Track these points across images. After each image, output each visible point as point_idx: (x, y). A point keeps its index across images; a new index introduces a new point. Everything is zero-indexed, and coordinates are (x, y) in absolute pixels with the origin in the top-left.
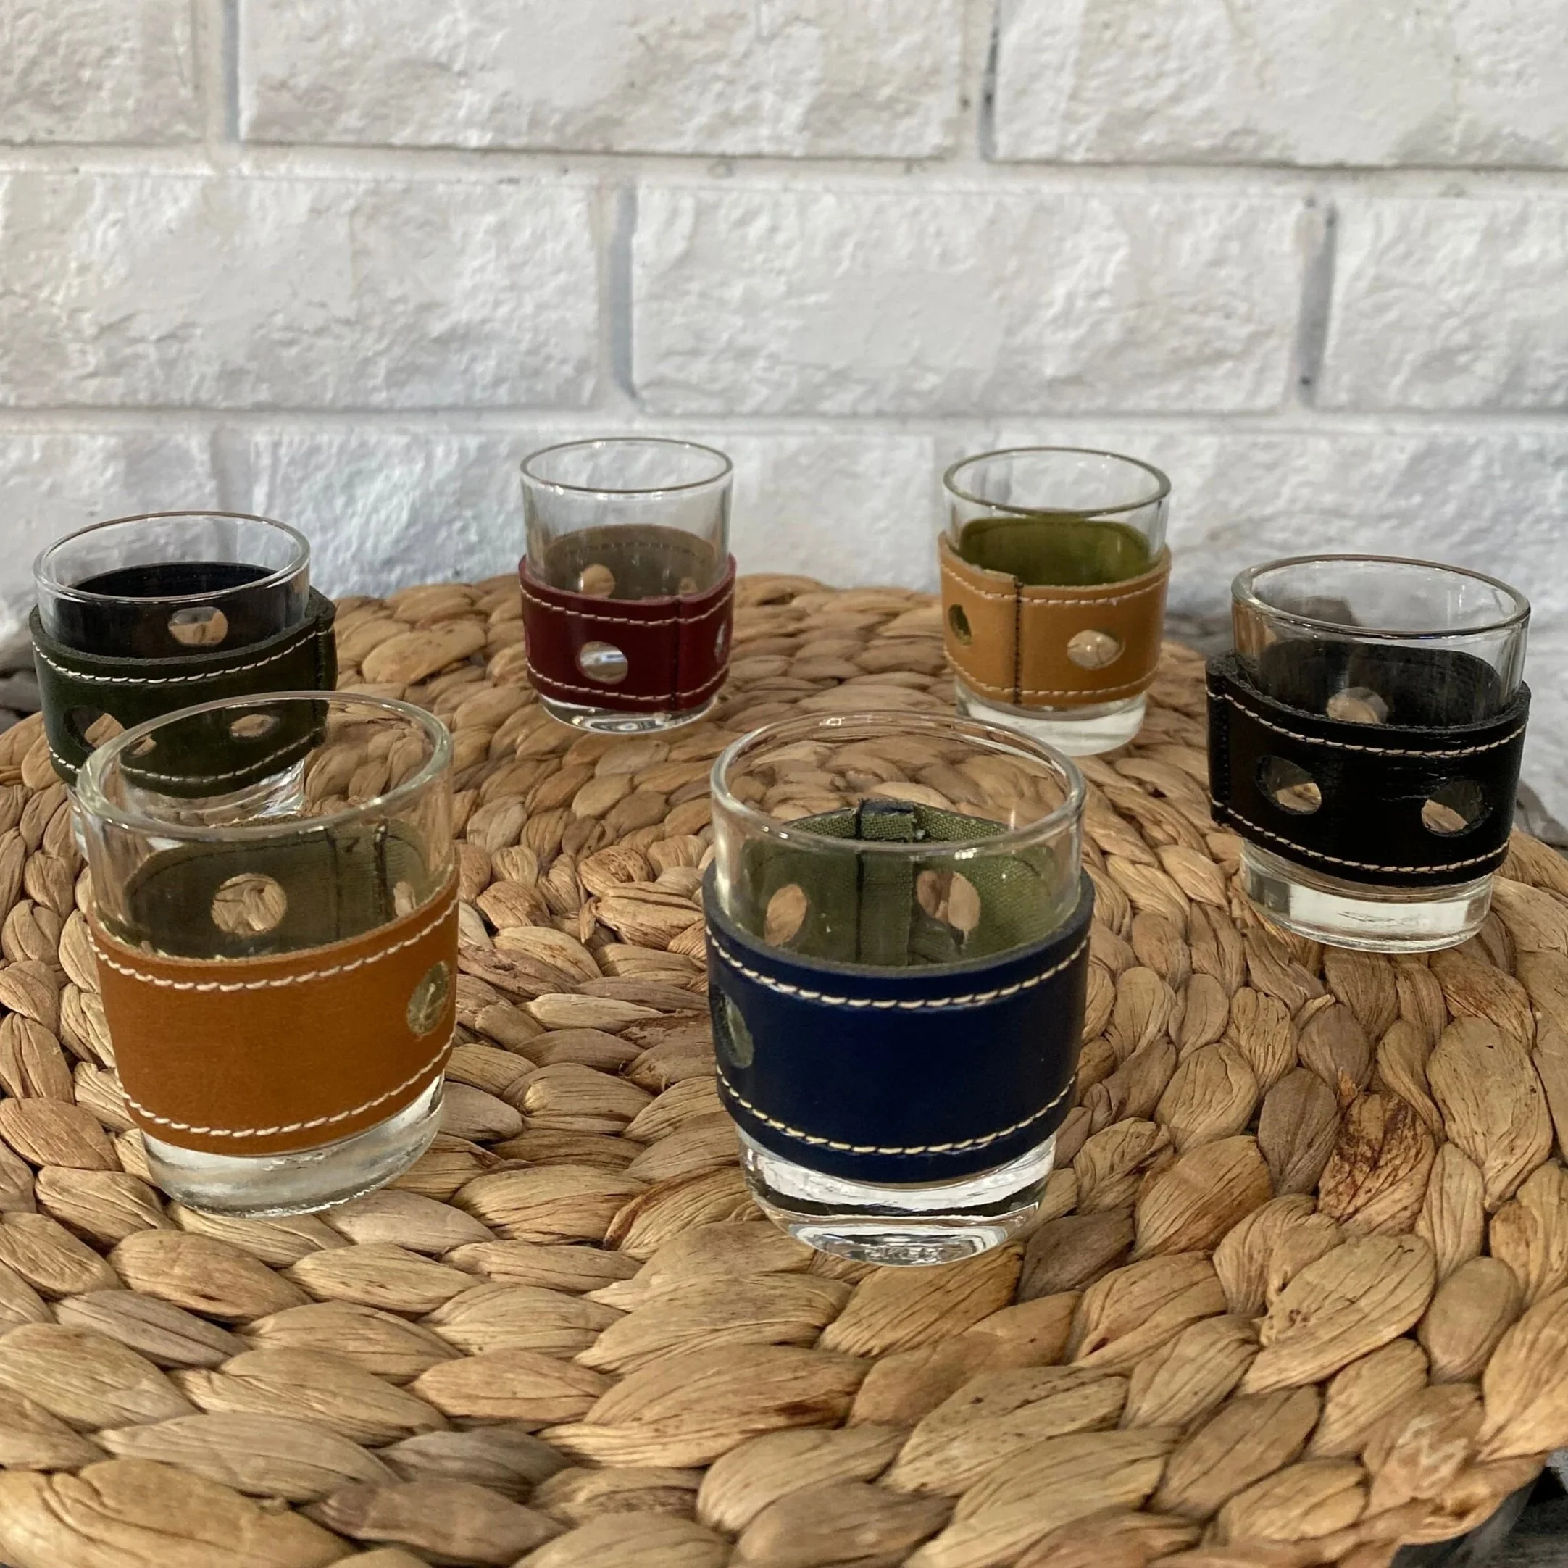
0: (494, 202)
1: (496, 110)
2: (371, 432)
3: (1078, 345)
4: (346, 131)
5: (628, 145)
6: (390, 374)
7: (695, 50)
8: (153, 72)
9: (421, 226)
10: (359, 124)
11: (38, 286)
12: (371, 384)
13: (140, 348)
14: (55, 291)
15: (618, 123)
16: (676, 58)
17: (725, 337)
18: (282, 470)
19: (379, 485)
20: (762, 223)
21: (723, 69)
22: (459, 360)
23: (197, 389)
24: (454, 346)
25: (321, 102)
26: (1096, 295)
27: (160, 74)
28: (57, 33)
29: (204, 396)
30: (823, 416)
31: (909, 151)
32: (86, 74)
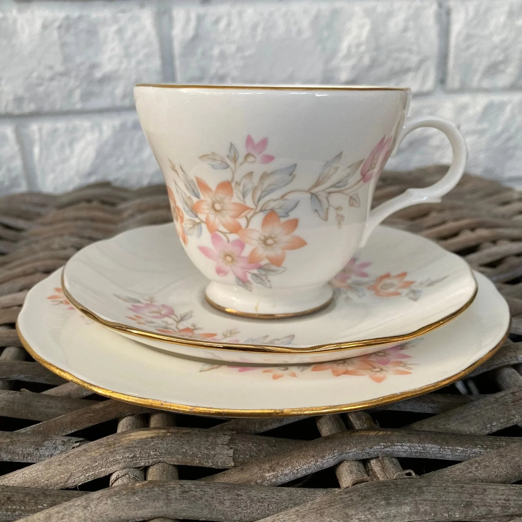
6: (81, 97)
12: (74, 101)
20: (224, 23)
23: (6, 106)
24: (106, 82)
26: (360, 45)
29: (9, 109)
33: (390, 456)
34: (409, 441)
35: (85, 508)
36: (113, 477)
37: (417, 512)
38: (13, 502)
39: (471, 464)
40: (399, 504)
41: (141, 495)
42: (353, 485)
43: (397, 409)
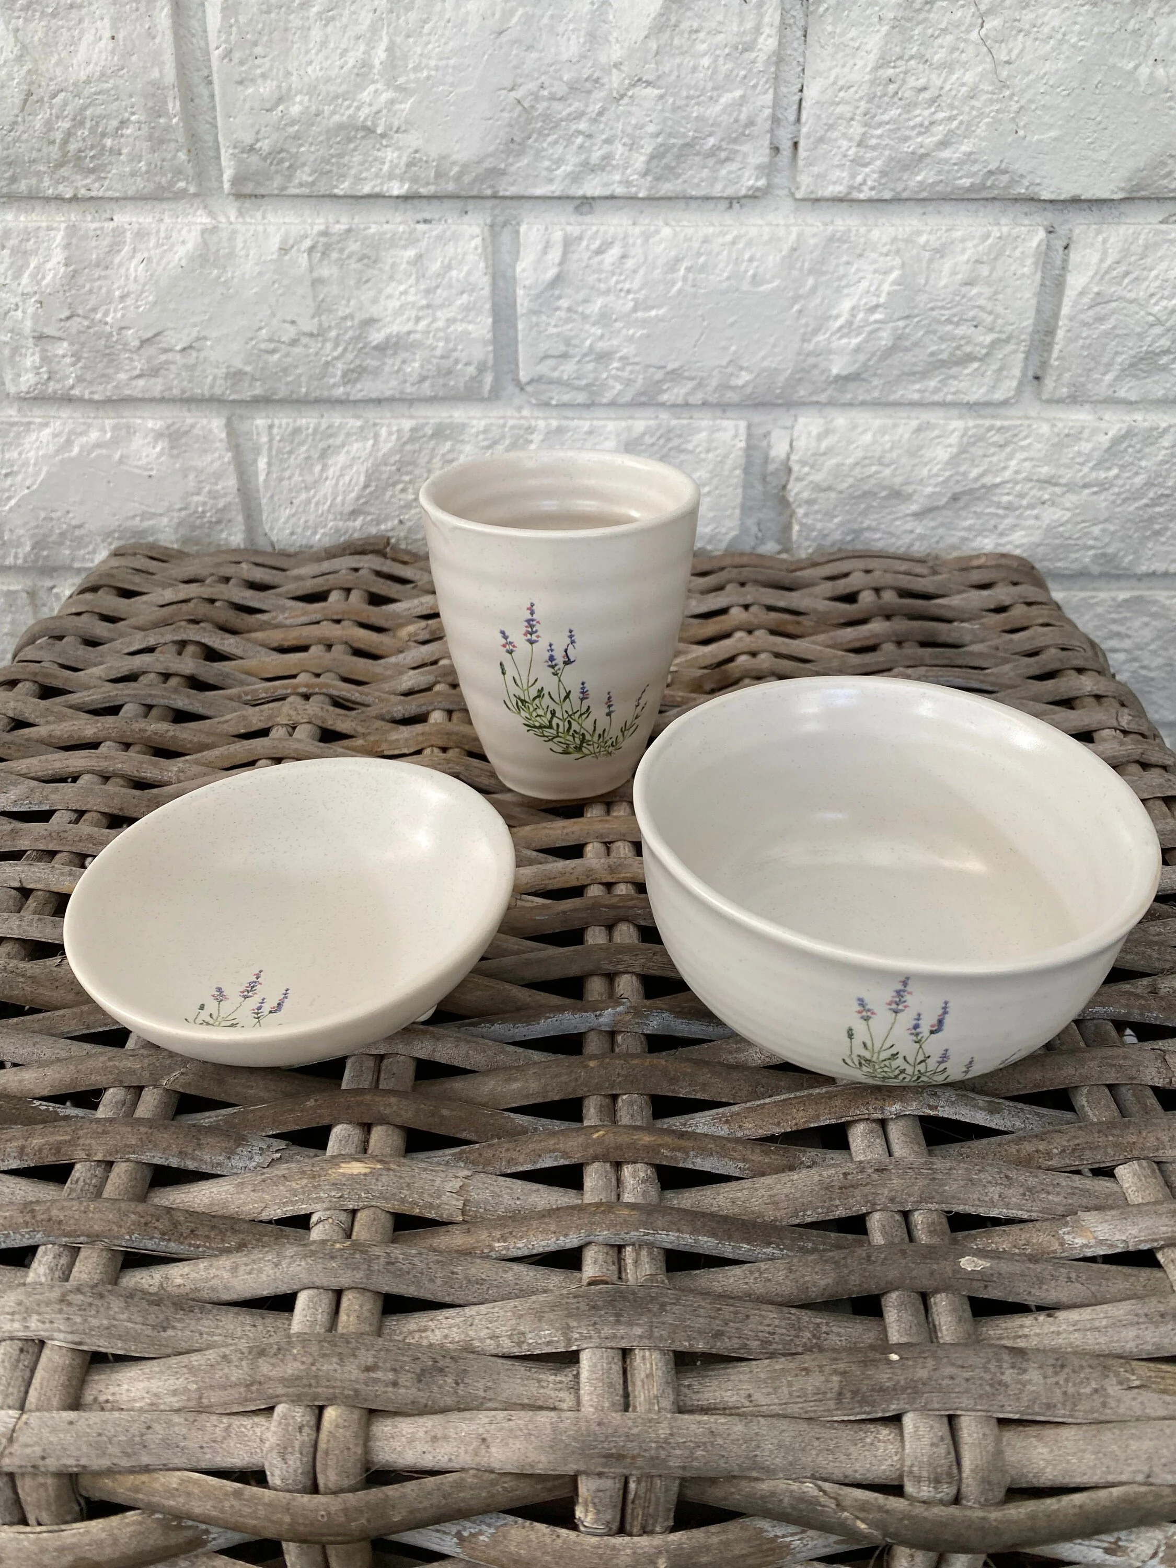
0: (412, 240)
1: (409, 165)
2: (336, 418)
3: (857, 350)
4: (301, 185)
5: (512, 191)
6: (344, 375)
7: (562, 110)
8: (157, 141)
9: (360, 260)
10: (310, 179)
11: (94, 310)
12: (332, 381)
13: (170, 356)
14: (106, 314)
15: (503, 173)
16: (546, 117)
17: (588, 343)
18: (275, 444)
19: (341, 459)
20: (615, 252)
21: (583, 126)
22: (392, 363)
23: (212, 386)
24: (390, 352)
25: (282, 161)
26: (874, 309)
27: (162, 141)
28: (84, 108)
29: (218, 391)
30: (663, 405)
31: (729, 192)
32: (108, 142)
33: (650, 1245)
34: (678, 1231)
35: (276, 1265)
36: (314, 1219)
37: (650, 1337)
38: (197, 1237)
39: (751, 1273)
40: (630, 1324)
41: (339, 1261)
42: (590, 1284)
43: (691, 1166)
